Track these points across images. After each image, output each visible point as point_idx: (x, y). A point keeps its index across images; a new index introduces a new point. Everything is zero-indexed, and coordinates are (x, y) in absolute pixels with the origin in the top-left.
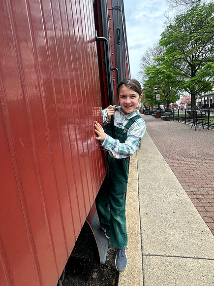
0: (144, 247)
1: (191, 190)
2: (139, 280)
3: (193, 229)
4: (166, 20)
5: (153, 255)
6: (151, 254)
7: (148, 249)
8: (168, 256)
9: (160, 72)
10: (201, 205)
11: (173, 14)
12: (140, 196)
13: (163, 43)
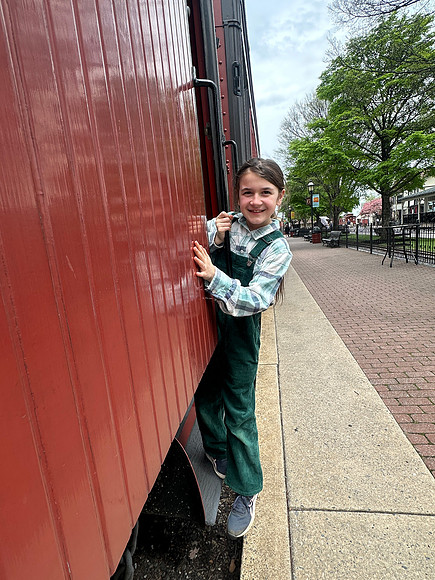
0: (291, 495)
1: (384, 382)
2: (282, 557)
3: (388, 457)
4: (330, 47)
5: (310, 510)
6: (306, 507)
7: (300, 498)
8: (340, 511)
9: (320, 151)
10: (404, 410)
11: (344, 36)
12: (283, 395)
13: (326, 93)
